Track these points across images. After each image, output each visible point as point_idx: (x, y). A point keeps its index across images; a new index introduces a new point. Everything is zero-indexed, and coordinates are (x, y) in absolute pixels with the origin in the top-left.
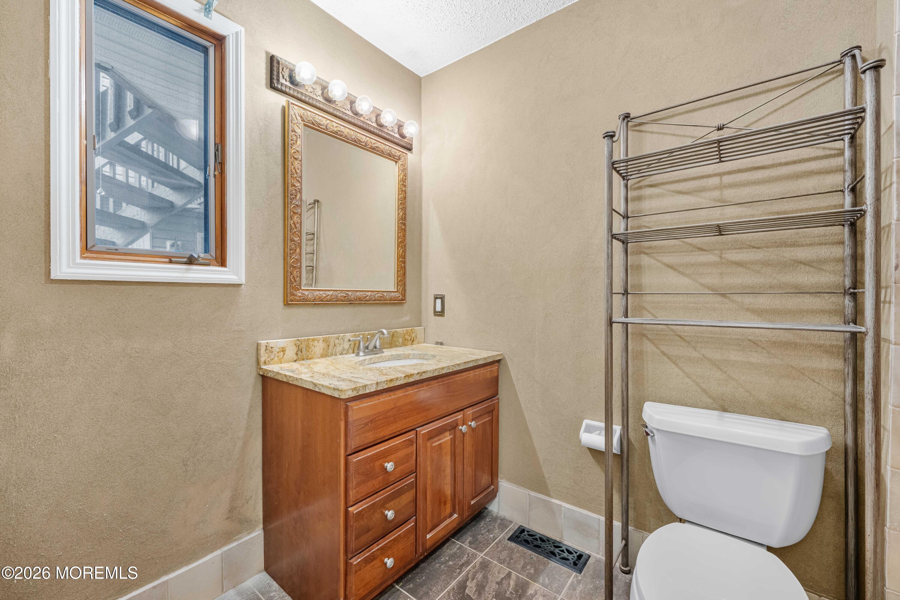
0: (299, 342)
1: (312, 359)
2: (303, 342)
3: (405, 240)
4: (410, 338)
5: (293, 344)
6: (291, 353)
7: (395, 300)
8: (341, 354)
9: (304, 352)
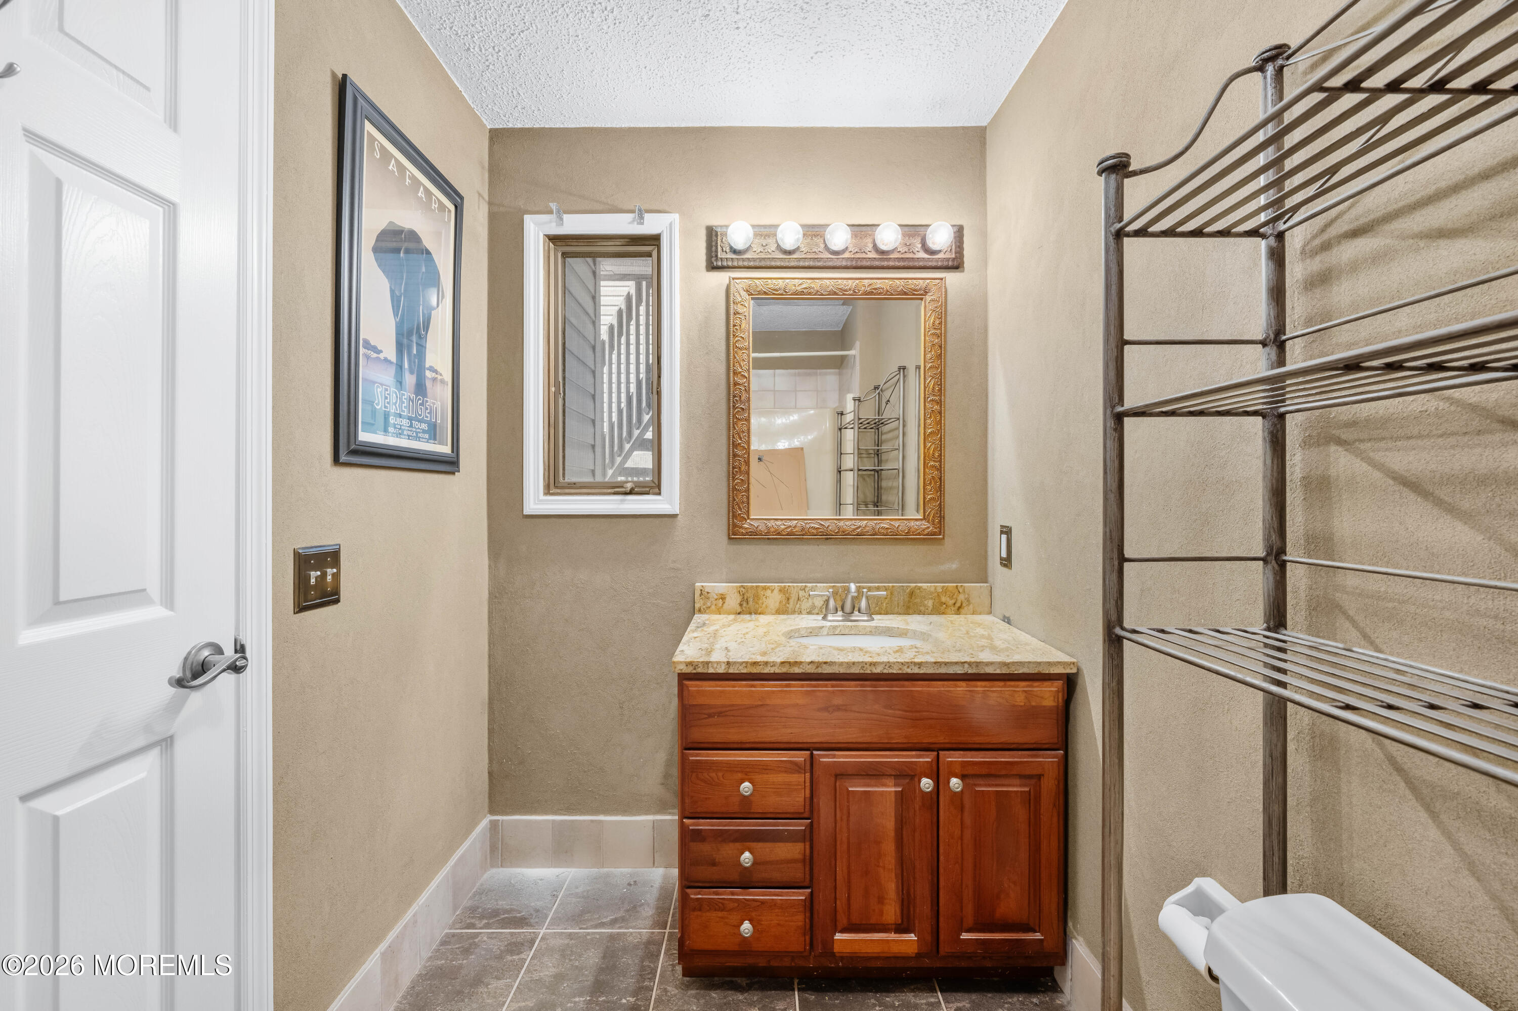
0: (743, 590)
1: (763, 614)
2: (749, 590)
3: (939, 431)
4: (952, 602)
5: (735, 591)
6: (733, 601)
7: (919, 534)
8: (809, 613)
9: (751, 603)
